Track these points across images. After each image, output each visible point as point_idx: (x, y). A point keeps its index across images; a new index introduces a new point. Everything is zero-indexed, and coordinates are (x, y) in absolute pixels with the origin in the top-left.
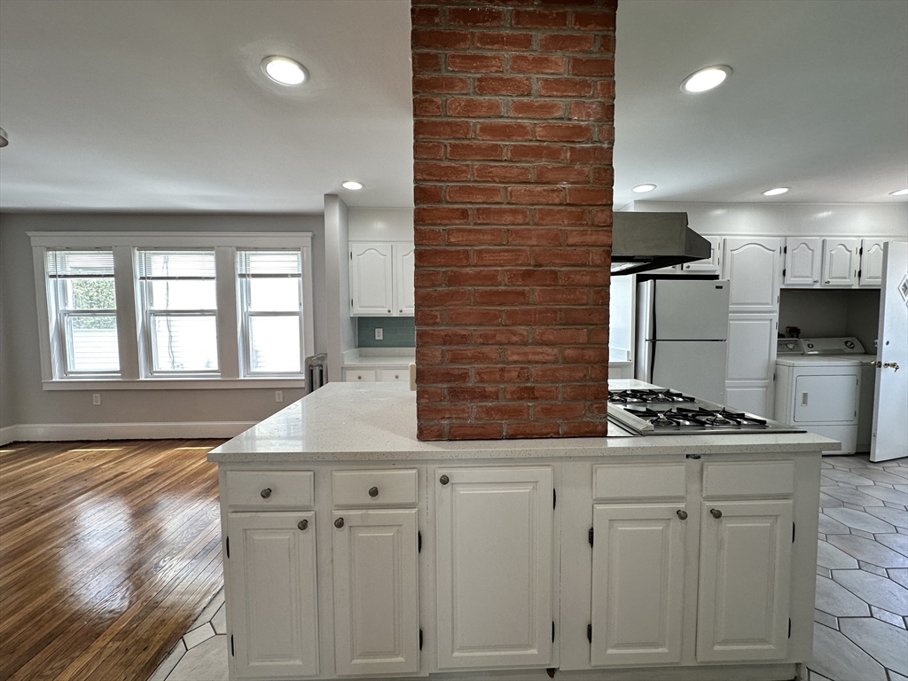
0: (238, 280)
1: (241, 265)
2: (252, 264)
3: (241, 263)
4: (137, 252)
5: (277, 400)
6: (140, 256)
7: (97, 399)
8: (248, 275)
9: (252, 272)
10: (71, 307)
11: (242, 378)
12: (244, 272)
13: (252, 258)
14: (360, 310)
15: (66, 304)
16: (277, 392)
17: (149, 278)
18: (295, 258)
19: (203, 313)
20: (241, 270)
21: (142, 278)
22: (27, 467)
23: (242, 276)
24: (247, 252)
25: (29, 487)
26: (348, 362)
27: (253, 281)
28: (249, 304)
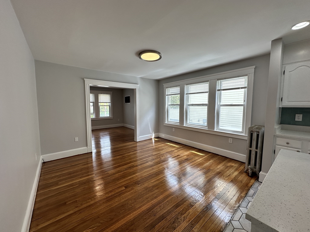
0: (217, 92)
1: (218, 86)
2: (223, 85)
3: (218, 85)
4: (186, 86)
5: (229, 142)
6: (186, 87)
7: (174, 129)
8: (221, 90)
9: (222, 88)
10: (170, 104)
11: (215, 130)
12: (219, 89)
13: (223, 83)
14: (286, 104)
15: (169, 103)
16: (230, 139)
17: (188, 94)
18: (244, 80)
19: (203, 105)
20: (218, 88)
21: (186, 94)
22: (160, 145)
23: (218, 90)
24: (221, 81)
25: (160, 152)
26: (278, 133)
27: (222, 92)
28: (220, 102)
